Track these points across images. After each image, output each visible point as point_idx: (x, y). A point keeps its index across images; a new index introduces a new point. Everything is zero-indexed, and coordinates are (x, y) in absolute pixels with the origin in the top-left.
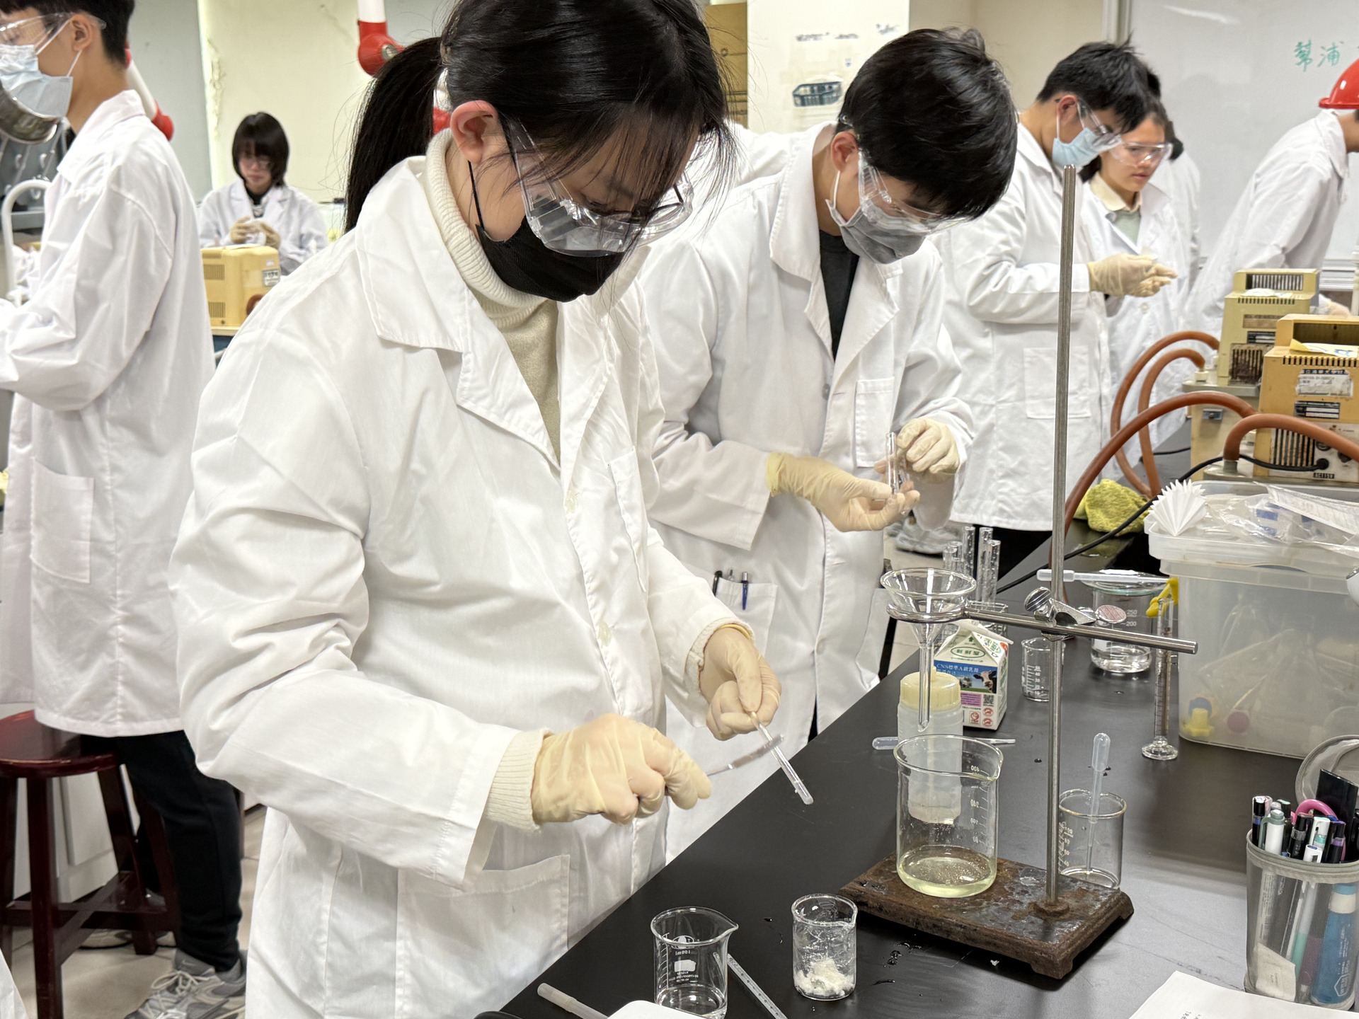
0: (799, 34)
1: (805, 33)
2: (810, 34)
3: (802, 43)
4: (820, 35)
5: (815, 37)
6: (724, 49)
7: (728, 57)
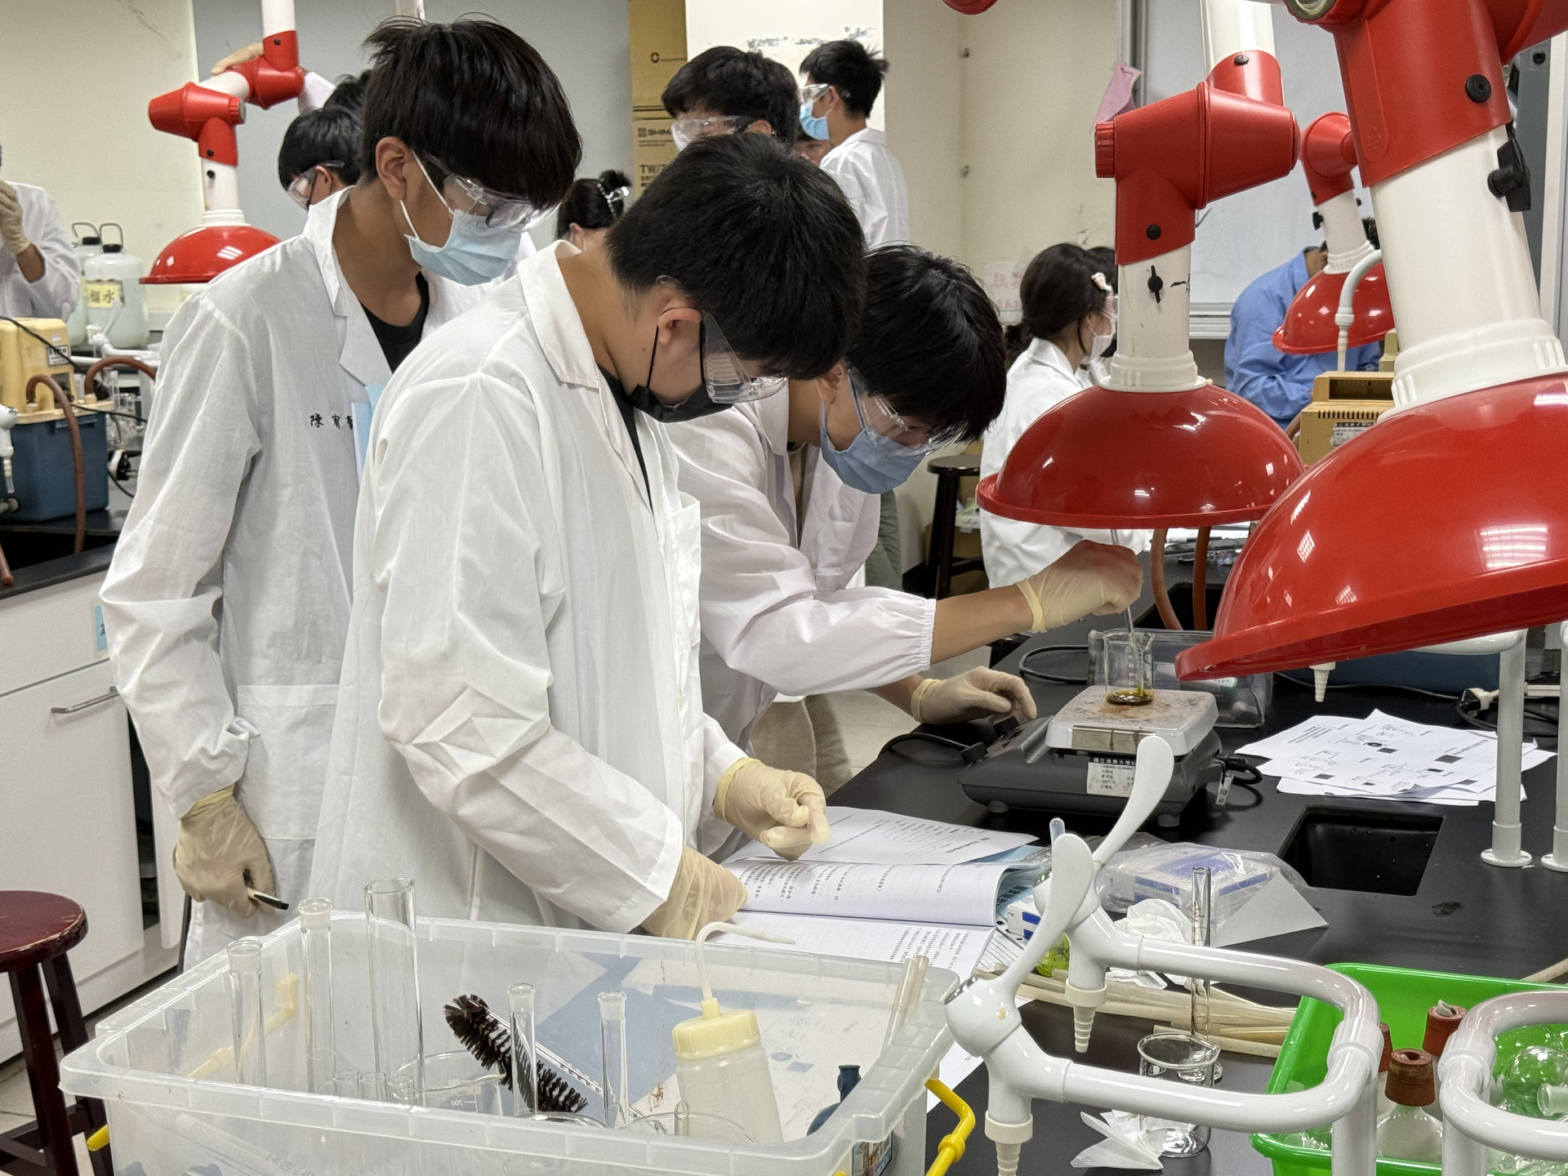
0: (751, 39)
1: (758, 38)
2: (764, 39)
4: (777, 40)
5: (770, 42)
6: (657, 55)
7: (660, 62)
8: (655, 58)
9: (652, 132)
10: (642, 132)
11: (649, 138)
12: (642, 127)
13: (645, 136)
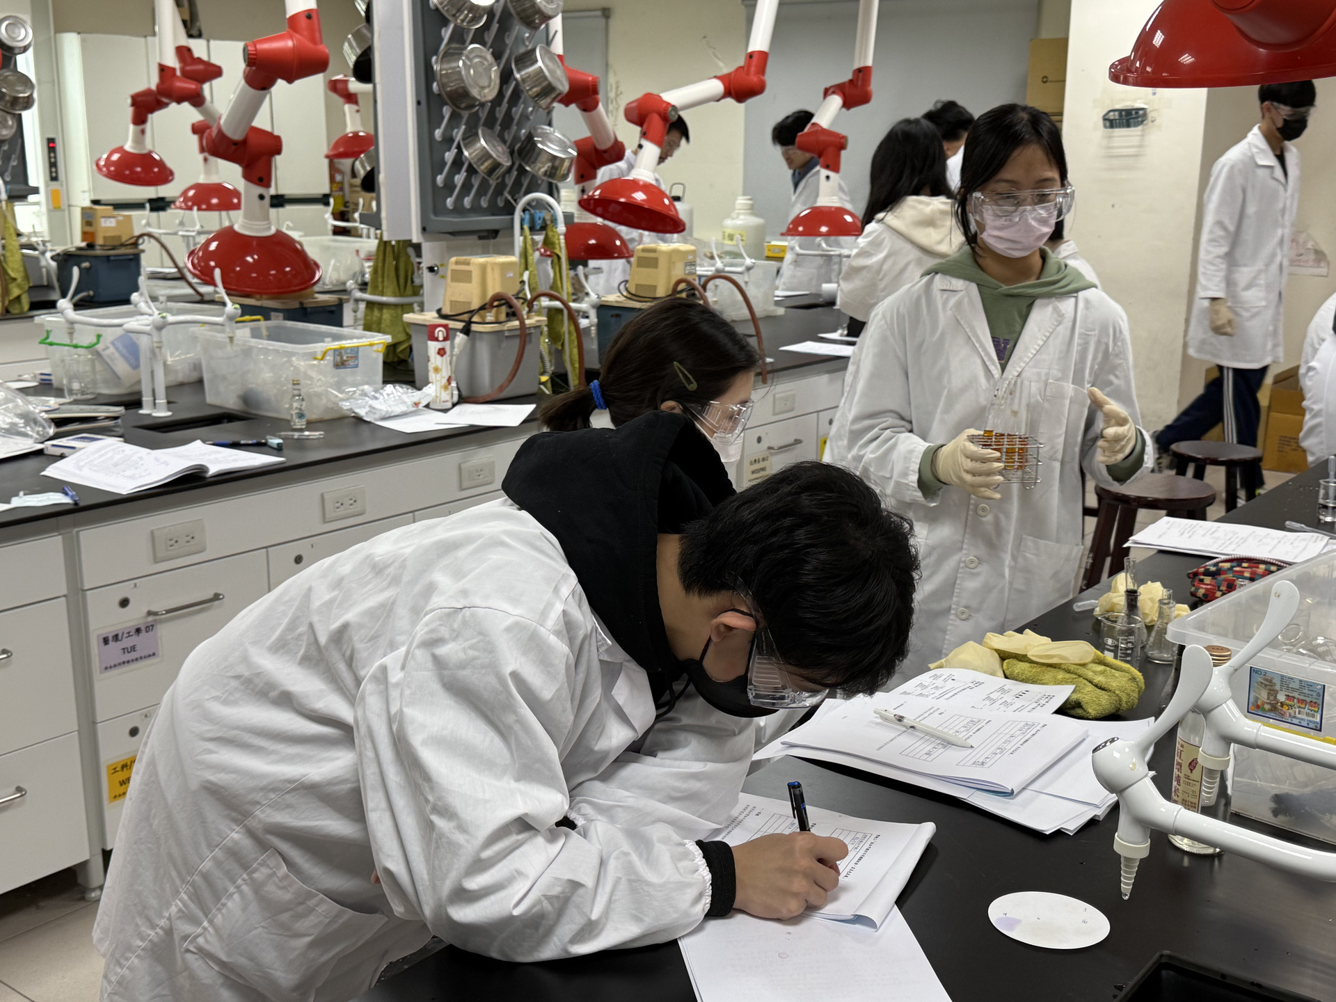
6: (1045, 77)
7: (1048, 83)
8: (1045, 80)
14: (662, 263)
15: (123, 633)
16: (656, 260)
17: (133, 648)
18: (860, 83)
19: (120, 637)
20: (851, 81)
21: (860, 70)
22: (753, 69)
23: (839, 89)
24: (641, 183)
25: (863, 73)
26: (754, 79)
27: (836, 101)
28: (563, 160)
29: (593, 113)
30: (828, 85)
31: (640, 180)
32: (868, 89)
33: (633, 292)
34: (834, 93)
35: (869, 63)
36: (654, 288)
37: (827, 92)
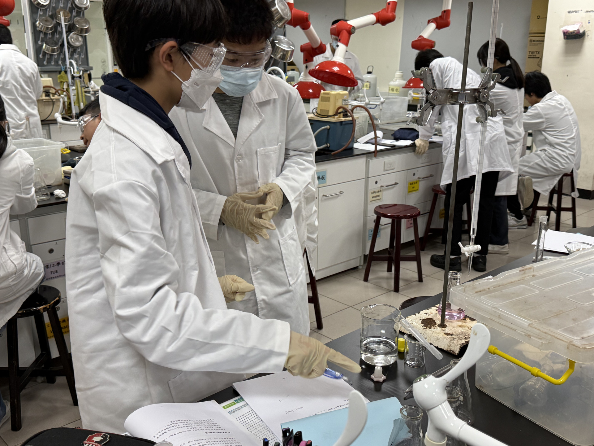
0: (569, 10)
1: (572, 10)
2: (574, 10)
3: (570, 14)
4: (578, 11)
5: (576, 12)
7: (540, 19)
8: (539, 17)
9: (534, 41)
10: (531, 41)
11: (533, 43)
12: (531, 39)
13: (532, 42)
14: (332, 100)
15: (51, 265)
16: (329, 98)
17: (56, 272)
18: (445, 17)
19: (49, 267)
20: (440, 17)
21: (445, 11)
22: (390, 10)
23: (435, 20)
24: (337, 63)
25: (446, 13)
26: (390, 14)
27: (433, 26)
28: (287, 51)
29: (308, 30)
30: (430, 19)
31: (336, 62)
32: (449, 20)
33: (319, 113)
34: (432, 22)
35: (450, 8)
36: (328, 111)
37: (429, 22)
